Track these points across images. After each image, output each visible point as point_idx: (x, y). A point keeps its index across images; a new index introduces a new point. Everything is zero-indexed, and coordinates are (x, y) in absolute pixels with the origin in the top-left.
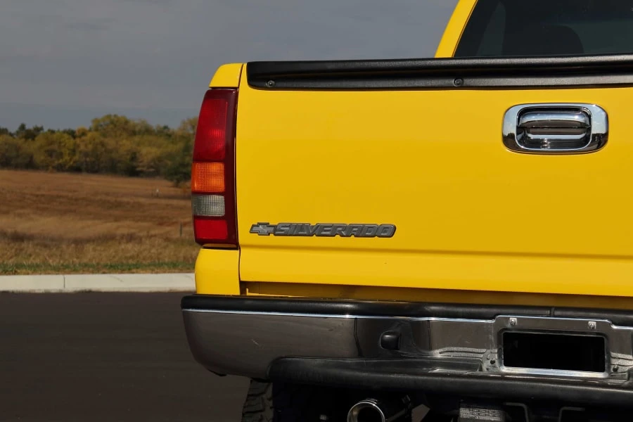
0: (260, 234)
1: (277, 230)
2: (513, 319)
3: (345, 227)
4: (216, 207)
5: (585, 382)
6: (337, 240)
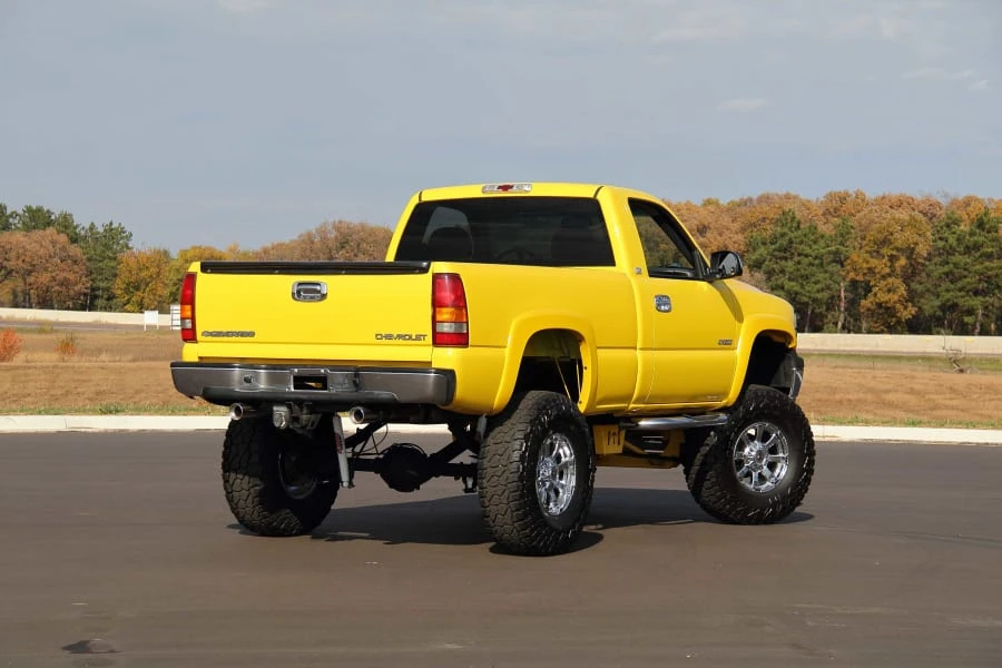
0: (205, 336)
1: (211, 334)
2: (297, 370)
3: (237, 332)
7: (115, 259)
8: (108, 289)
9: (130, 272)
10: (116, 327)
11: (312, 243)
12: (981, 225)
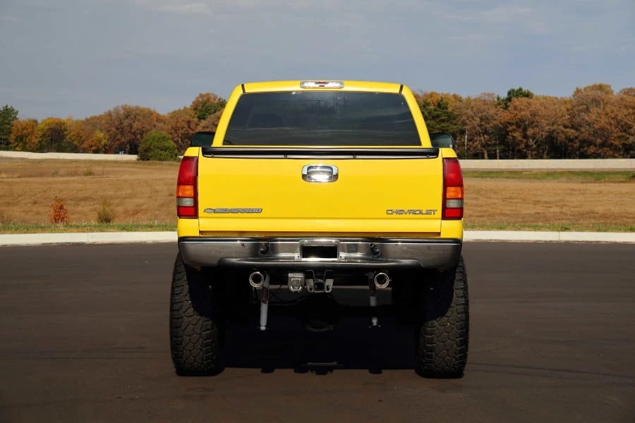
0: (208, 212)
1: (215, 211)
2: (306, 241)
3: (243, 210)
4: (188, 202)
5: (334, 261)
6: (239, 215)
7: (9, 124)
8: (6, 139)
9: (18, 130)
10: (11, 159)
11: (111, 116)
12: (439, 105)
